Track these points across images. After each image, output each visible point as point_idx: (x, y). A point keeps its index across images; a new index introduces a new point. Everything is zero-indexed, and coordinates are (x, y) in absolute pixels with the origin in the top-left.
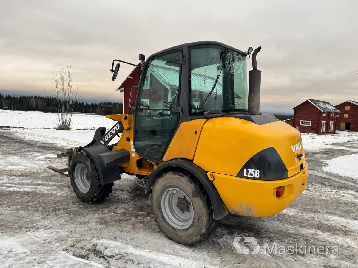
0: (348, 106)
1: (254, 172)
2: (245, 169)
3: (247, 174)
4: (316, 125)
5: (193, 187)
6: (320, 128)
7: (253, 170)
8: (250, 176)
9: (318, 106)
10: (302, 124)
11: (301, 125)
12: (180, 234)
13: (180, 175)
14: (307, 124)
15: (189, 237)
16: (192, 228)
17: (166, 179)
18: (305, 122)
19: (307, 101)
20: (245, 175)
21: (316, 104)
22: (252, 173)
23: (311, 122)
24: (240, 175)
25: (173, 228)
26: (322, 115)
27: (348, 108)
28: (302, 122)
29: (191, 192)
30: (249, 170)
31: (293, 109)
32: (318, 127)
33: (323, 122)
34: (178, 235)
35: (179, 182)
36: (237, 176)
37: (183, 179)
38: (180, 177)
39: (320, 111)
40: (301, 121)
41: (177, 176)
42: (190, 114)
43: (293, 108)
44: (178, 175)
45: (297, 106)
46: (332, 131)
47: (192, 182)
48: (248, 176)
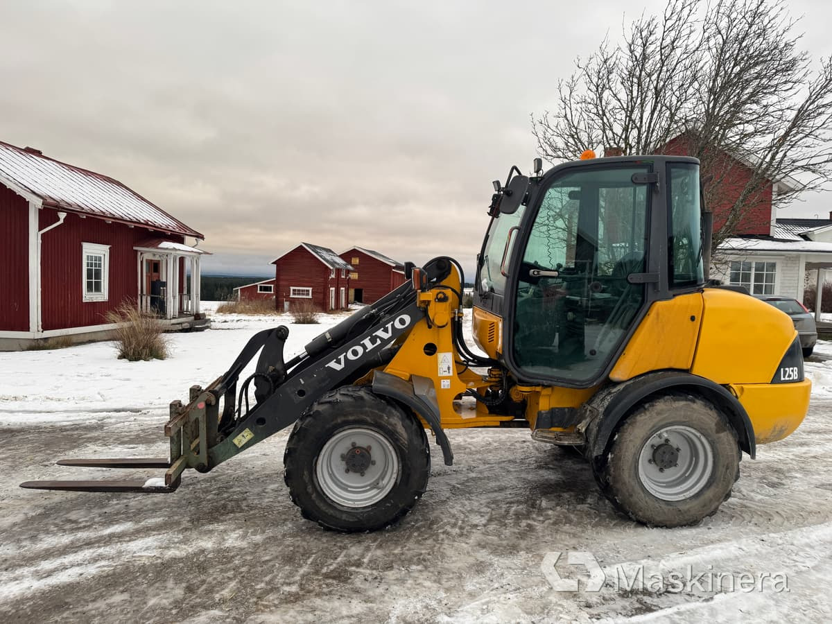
0: (355, 257)
1: (792, 371)
2: (782, 369)
3: (784, 377)
4: (321, 296)
5: (716, 415)
6: (327, 301)
7: (791, 369)
8: (788, 379)
9: (321, 256)
10: (294, 294)
11: (292, 296)
12: (683, 507)
13: (687, 400)
14: (303, 294)
15: (704, 506)
16: (713, 488)
17: (658, 414)
18: (299, 290)
19: (301, 246)
20: (782, 379)
21: (317, 253)
22: (791, 373)
23: (310, 289)
24: (776, 380)
25: (668, 503)
26: (329, 275)
27: (356, 261)
28: (294, 290)
29: (714, 424)
30: (787, 369)
31: (273, 263)
32: (324, 299)
33: (331, 289)
34: (680, 511)
35: (689, 413)
36: (772, 382)
37: (695, 406)
38: (689, 403)
39: (327, 267)
40: (292, 288)
41: (682, 403)
42: (672, 285)
43: (275, 260)
44: (682, 400)
45: (281, 258)
46: (333, 307)
47: (713, 407)
48: (787, 378)
